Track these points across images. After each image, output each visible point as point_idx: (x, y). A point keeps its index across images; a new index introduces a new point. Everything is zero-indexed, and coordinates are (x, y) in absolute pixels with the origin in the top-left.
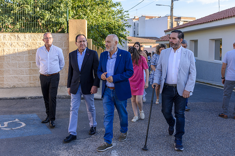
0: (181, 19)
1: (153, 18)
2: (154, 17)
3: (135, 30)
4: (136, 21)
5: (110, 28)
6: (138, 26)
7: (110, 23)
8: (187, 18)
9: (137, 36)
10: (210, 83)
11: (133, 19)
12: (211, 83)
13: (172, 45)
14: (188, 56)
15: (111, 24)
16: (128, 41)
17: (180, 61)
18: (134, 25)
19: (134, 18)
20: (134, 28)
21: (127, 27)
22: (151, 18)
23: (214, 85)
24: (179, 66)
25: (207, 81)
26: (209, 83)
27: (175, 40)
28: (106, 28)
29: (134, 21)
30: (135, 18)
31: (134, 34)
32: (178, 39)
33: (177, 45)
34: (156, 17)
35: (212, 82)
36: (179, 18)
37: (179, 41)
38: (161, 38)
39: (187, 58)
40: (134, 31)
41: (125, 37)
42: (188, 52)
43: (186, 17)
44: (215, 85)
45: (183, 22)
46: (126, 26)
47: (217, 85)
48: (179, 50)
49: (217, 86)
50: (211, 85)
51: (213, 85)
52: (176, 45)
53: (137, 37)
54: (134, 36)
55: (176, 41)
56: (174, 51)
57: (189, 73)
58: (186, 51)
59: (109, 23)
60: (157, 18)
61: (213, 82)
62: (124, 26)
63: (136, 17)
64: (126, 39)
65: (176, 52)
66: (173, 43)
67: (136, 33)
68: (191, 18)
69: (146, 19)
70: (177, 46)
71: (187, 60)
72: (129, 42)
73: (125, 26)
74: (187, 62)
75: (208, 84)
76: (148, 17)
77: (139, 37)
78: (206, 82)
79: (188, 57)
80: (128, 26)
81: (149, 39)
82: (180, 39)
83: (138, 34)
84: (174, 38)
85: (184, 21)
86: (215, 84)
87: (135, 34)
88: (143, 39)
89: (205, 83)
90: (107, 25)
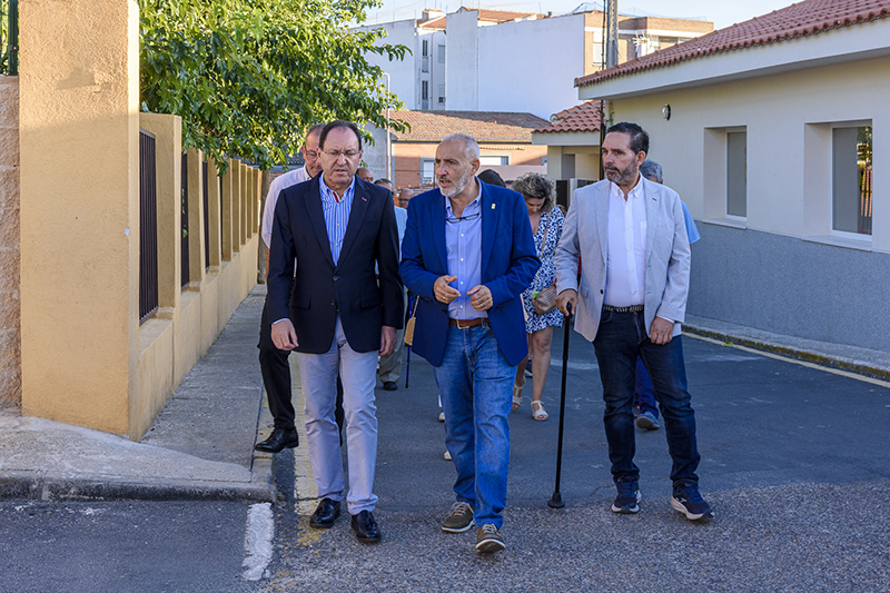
0: (646, 28)
1: (517, 20)
2: (519, 15)
3: (426, 77)
4: (430, 31)
5: (293, 61)
6: (442, 59)
7: (292, 33)
8: (674, 22)
9: (437, 107)
10: (819, 354)
11: (419, 22)
12: (824, 355)
13: (612, 174)
14: (668, 205)
15: (295, 37)
16: (394, 132)
17: (645, 226)
18: (425, 53)
19: (420, 17)
20: (420, 65)
21: (386, 54)
22: (506, 19)
23: (841, 363)
24: (647, 245)
25: (801, 340)
26: (812, 352)
27: (622, 157)
28: (270, 58)
29: (423, 31)
30: (428, 20)
31: (425, 96)
32: (630, 154)
33: (629, 174)
34: (529, 15)
35: (825, 345)
36: (638, 23)
37: (634, 161)
38: (558, 117)
39: (666, 214)
40: (425, 84)
41: (373, 111)
42: (663, 194)
43: (672, 20)
44: (847, 367)
45: (656, 44)
46: (381, 50)
47: (856, 362)
48: (638, 191)
49: (858, 369)
50: (825, 362)
51: (835, 365)
52: (626, 173)
53: (436, 113)
54: (425, 110)
55: (624, 162)
56: (623, 195)
57: (671, 262)
58: (659, 192)
59: (284, 28)
60: (534, 18)
61: (834, 347)
62: (366, 48)
63: (431, 15)
64: (380, 122)
65: (630, 196)
66: (616, 169)
67: (434, 94)
68: (694, 23)
69: (480, 24)
70: (627, 178)
71: (667, 219)
72: (399, 135)
73: (373, 50)
74: (668, 226)
75: (806, 357)
76: (489, 15)
77: (448, 114)
78: (796, 349)
79: (668, 211)
80: (388, 48)
81: (494, 125)
82: (636, 153)
83: (441, 100)
84: (618, 152)
85: (662, 39)
86: (846, 360)
87: (429, 97)
88: (468, 121)
89: (791, 354)
90: (274, 42)
